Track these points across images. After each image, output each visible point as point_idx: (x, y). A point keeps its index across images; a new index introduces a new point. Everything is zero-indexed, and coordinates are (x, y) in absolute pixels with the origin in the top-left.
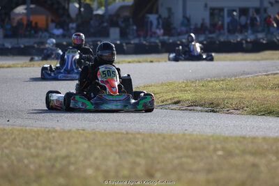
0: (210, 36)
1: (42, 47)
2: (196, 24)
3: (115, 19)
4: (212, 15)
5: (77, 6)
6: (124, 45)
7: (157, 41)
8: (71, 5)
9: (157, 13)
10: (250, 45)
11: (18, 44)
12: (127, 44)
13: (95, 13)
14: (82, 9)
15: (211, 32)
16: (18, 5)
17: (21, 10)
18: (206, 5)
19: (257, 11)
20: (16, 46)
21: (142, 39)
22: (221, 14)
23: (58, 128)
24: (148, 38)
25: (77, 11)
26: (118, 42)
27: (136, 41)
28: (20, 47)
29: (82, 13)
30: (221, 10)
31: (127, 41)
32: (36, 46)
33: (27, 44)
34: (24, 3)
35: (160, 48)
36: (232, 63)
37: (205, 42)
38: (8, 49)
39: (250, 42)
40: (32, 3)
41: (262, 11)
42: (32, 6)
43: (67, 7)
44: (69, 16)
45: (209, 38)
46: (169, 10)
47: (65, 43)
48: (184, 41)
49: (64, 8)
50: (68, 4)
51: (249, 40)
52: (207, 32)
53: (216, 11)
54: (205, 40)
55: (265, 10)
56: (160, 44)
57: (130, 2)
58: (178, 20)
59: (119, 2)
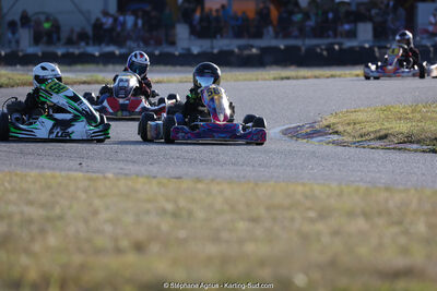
1: (246, 52)
6: (376, 49)
7: (429, 44)
11: (212, 48)
12: (380, 48)
20: (209, 50)
26: (367, 46)
28: (212, 54)
31: (382, 44)
32: (236, 50)
33: (225, 48)
35: (432, 55)
47: (282, 47)
56: (432, 49)
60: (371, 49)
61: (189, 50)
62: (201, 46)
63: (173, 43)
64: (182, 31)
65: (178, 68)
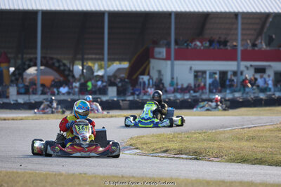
0: (194, 94)
2: (182, 85)
3: (113, 79)
4: (196, 76)
5: (81, 68)
6: (121, 102)
8: (75, 67)
9: (149, 74)
10: (228, 103)
11: (29, 100)
12: (123, 101)
13: (96, 74)
14: (85, 71)
15: (195, 92)
16: (29, 66)
17: (32, 71)
18: (191, 68)
19: (235, 73)
20: (28, 101)
21: (136, 97)
22: (204, 76)
23: (64, 172)
24: (141, 96)
25: (80, 72)
26: (115, 99)
27: (130, 98)
28: (31, 103)
29: (85, 74)
30: (204, 72)
31: (122, 98)
33: (37, 100)
34: (35, 65)
36: (213, 117)
37: (190, 100)
38: (20, 104)
39: (229, 100)
40: (42, 65)
41: (239, 74)
42: (42, 68)
43: (71, 69)
44: (73, 76)
45: (193, 96)
46: (159, 72)
47: (69, 100)
48: (172, 98)
49: (69, 69)
50: (73, 66)
51: (227, 98)
52: (192, 92)
53: (199, 74)
54: (190, 98)
55: (242, 73)
57: (125, 65)
58: (167, 80)
59: (116, 65)
60: (118, 101)
61: (17, 101)
62: (23, 99)
63: (7, 97)
64: (13, 90)
65: (13, 111)
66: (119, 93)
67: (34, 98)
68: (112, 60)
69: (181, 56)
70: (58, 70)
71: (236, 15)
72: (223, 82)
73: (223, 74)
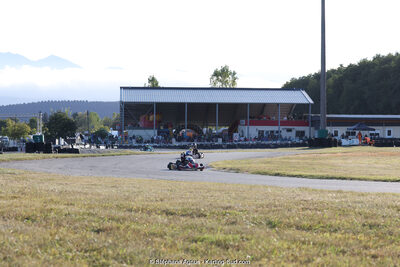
0: (258, 142)
4: (259, 133)
8: (204, 129)
9: (237, 132)
11: (181, 144)
13: (213, 132)
14: (208, 131)
15: (258, 140)
16: (182, 129)
18: (257, 130)
19: (277, 132)
22: (263, 133)
25: (206, 132)
26: (220, 144)
27: (228, 143)
30: (263, 131)
31: (224, 144)
34: (185, 128)
37: (255, 145)
39: (273, 144)
40: (188, 128)
44: (203, 133)
46: (242, 131)
49: (201, 130)
50: (202, 128)
53: (261, 132)
54: (255, 143)
55: (280, 132)
56: (237, 145)
57: (227, 128)
58: (246, 135)
59: (223, 128)
61: (175, 145)
62: (178, 144)
63: (171, 143)
64: (174, 140)
66: (223, 141)
67: (184, 143)
68: (220, 126)
69: (253, 124)
70: (196, 130)
71: (278, 104)
72: (272, 136)
73: (272, 132)
